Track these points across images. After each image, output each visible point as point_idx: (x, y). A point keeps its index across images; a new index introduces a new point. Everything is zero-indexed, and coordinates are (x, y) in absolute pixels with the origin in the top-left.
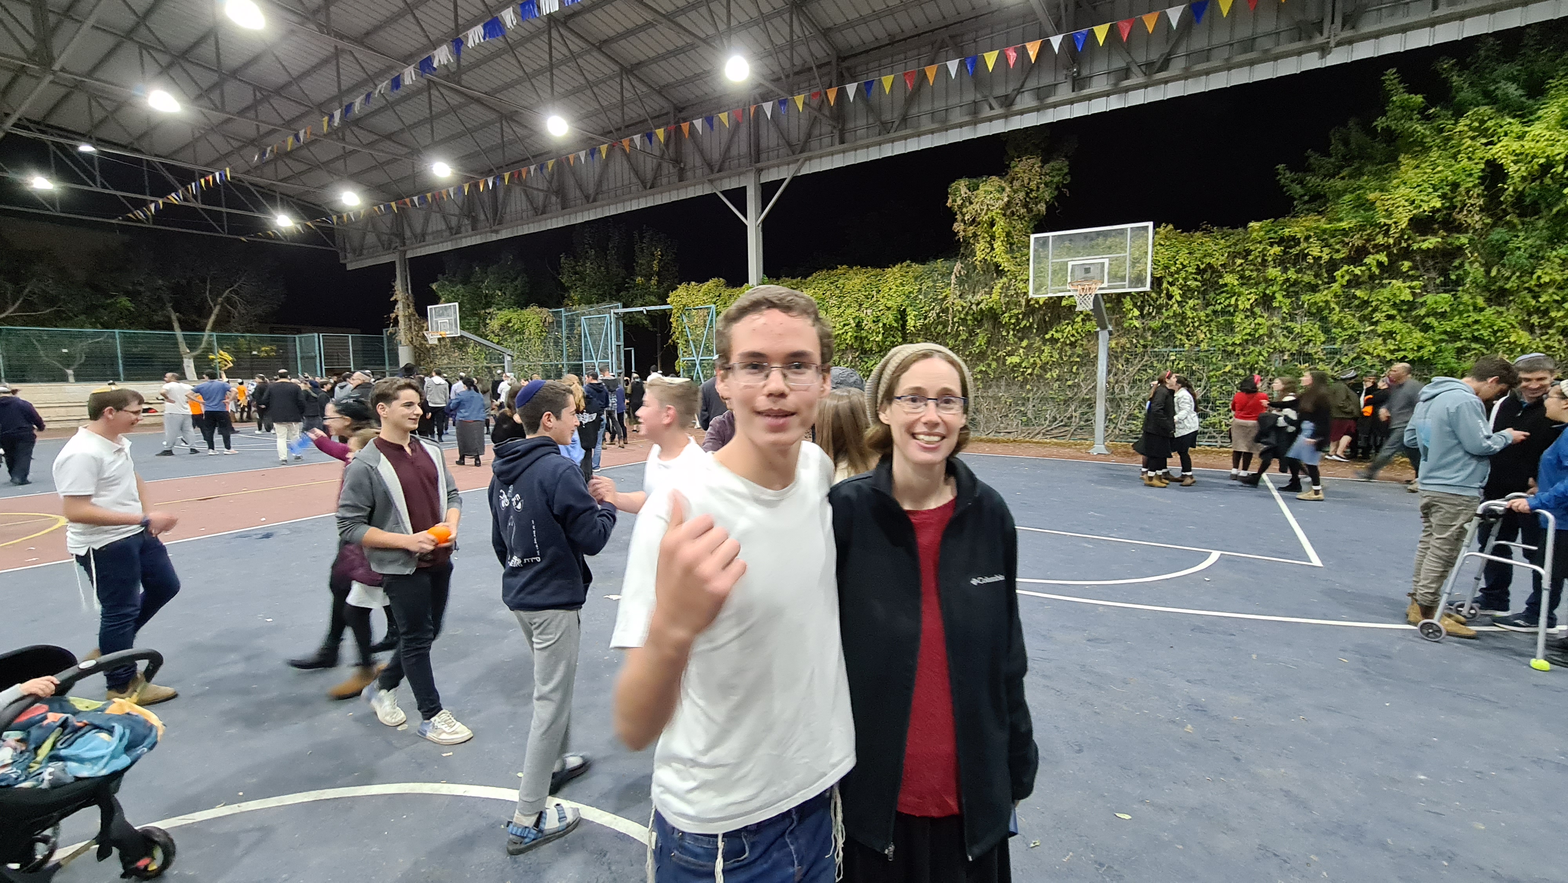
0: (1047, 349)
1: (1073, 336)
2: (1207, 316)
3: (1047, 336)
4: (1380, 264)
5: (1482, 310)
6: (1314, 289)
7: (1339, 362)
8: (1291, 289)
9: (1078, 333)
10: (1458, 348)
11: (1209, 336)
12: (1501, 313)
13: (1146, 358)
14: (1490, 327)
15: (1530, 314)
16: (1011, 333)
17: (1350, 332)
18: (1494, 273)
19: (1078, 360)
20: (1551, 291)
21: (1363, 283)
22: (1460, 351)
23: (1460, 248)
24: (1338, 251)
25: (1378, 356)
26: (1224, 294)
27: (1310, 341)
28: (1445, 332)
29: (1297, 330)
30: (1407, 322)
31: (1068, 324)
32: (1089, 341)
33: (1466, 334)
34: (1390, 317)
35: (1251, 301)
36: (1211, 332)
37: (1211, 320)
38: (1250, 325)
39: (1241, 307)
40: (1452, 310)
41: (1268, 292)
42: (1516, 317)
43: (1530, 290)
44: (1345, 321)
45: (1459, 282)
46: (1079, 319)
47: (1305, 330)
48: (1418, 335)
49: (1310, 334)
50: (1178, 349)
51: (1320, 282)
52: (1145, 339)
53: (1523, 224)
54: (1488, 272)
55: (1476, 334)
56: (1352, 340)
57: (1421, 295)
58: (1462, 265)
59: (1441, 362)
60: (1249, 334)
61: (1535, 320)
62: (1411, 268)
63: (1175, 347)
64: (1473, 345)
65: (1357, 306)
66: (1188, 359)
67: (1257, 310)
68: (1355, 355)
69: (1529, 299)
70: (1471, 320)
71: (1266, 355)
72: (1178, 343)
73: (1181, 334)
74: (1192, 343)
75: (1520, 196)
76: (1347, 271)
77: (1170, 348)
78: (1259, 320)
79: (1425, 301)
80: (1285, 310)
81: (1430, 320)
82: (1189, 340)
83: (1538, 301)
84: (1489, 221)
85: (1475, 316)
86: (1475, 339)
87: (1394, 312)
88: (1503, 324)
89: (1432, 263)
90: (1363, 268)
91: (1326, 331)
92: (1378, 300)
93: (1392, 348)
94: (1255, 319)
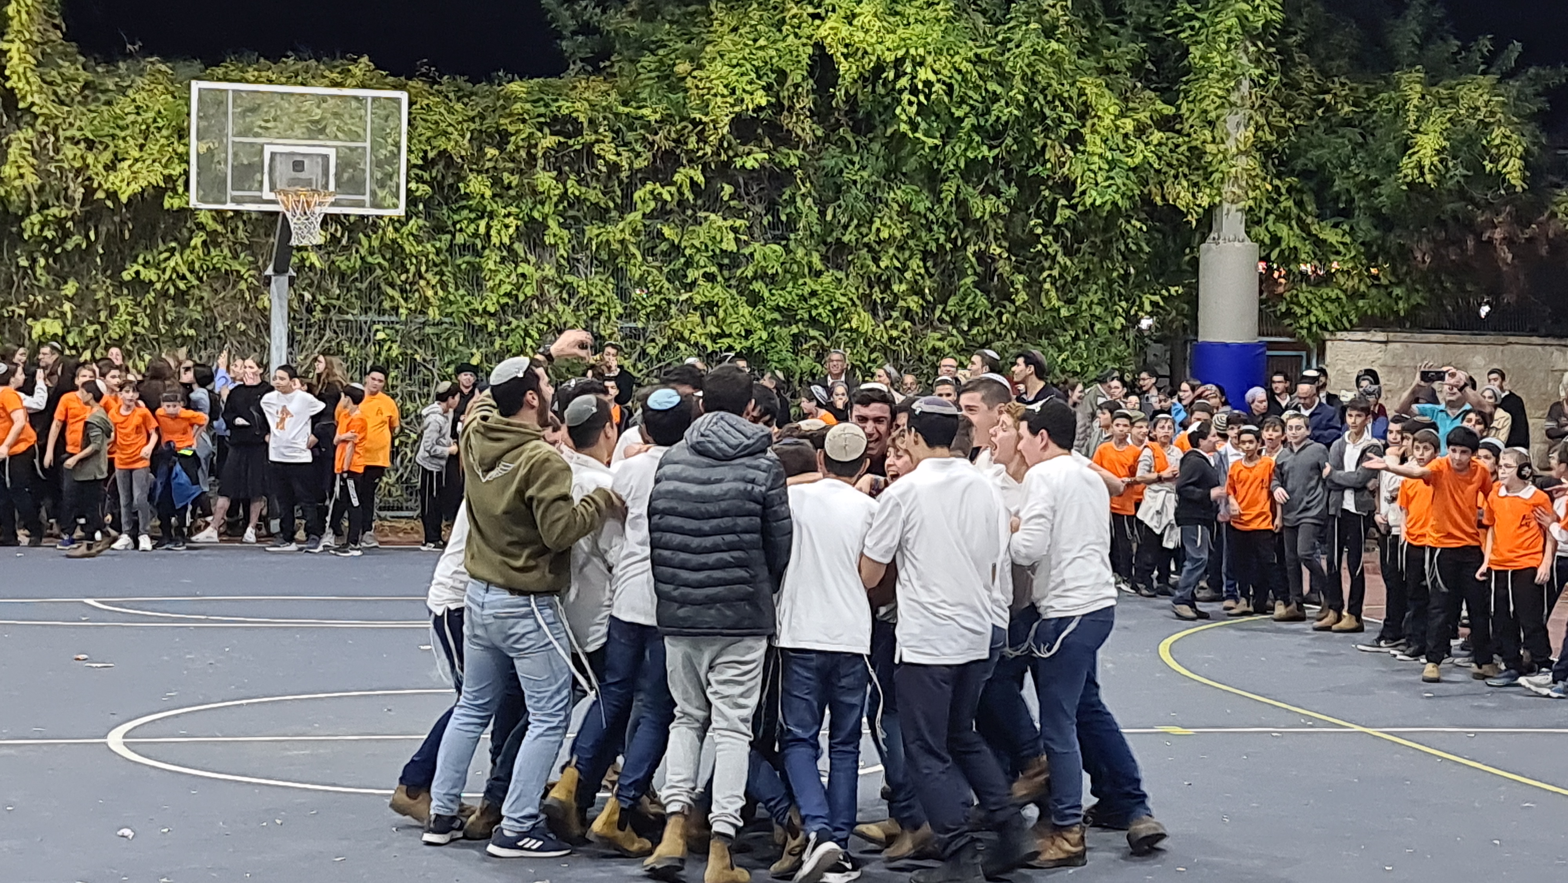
0: (124, 303)
1: (183, 277)
2: (438, 252)
3: (126, 276)
4: (693, 183)
5: (819, 274)
6: (601, 215)
7: (644, 353)
8: (571, 213)
9: (192, 271)
10: (794, 335)
11: (441, 293)
12: (840, 281)
13: (328, 334)
14: (829, 302)
15: (871, 287)
16: (42, 262)
17: (657, 299)
18: (829, 218)
19: (192, 332)
20: (892, 251)
21: (671, 211)
22: (796, 339)
23: (790, 170)
24: (638, 155)
25: (696, 344)
26: (465, 213)
27: (600, 312)
28: (778, 308)
29: (583, 292)
30: (729, 286)
31: (172, 251)
32: (216, 292)
33: (803, 314)
34: (710, 278)
35: (511, 230)
36: (444, 285)
37: (445, 263)
38: (508, 276)
39: (495, 240)
40: (786, 271)
41: (536, 214)
42: (857, 289)
43: (870, 249)
44: (650, 279)
45: (791, 225)
46: (197, 241)
47: (595, 292)
48: (745, 310)
49: (602, 300)
50: (386, 318)
51: (612, 205)
52: (327, 292)
53: (858, 143)
54: (822, 213)
55: (814, 313)
56: (661, 313)
57: (747, 243)
58: (792, 200)
59: (775, 358)
60: (508, 295)
61: (877, 295)
62: (732, 197)
63: (381, 312)
64: (813, 333)
65: (663, 253)
66: (406, 339)
67: (519, 247)
68: (665, 342)
69: (871, 263)
70: (807, 290)
71: (536, 336)
72: (387, 305)
73: (392, 285)
74: (413, 306)
75: (851, 100)
76: (652, 192)
77: (372, 316)
78: (524, 268)
79: (752, 254)
80: (562, 251)
81: (757, 286)
82: (406, 300)
83: (878, 266)
84: (819, 133)
85: (811, 284)
86: (814, 322)
87: (714, 269)
88: (843, 299)
89: (756, 189)
90: (673, 189)
91: (623, 294)
92: (693, 245)
93: (715, 330)
94: (517, 265)
